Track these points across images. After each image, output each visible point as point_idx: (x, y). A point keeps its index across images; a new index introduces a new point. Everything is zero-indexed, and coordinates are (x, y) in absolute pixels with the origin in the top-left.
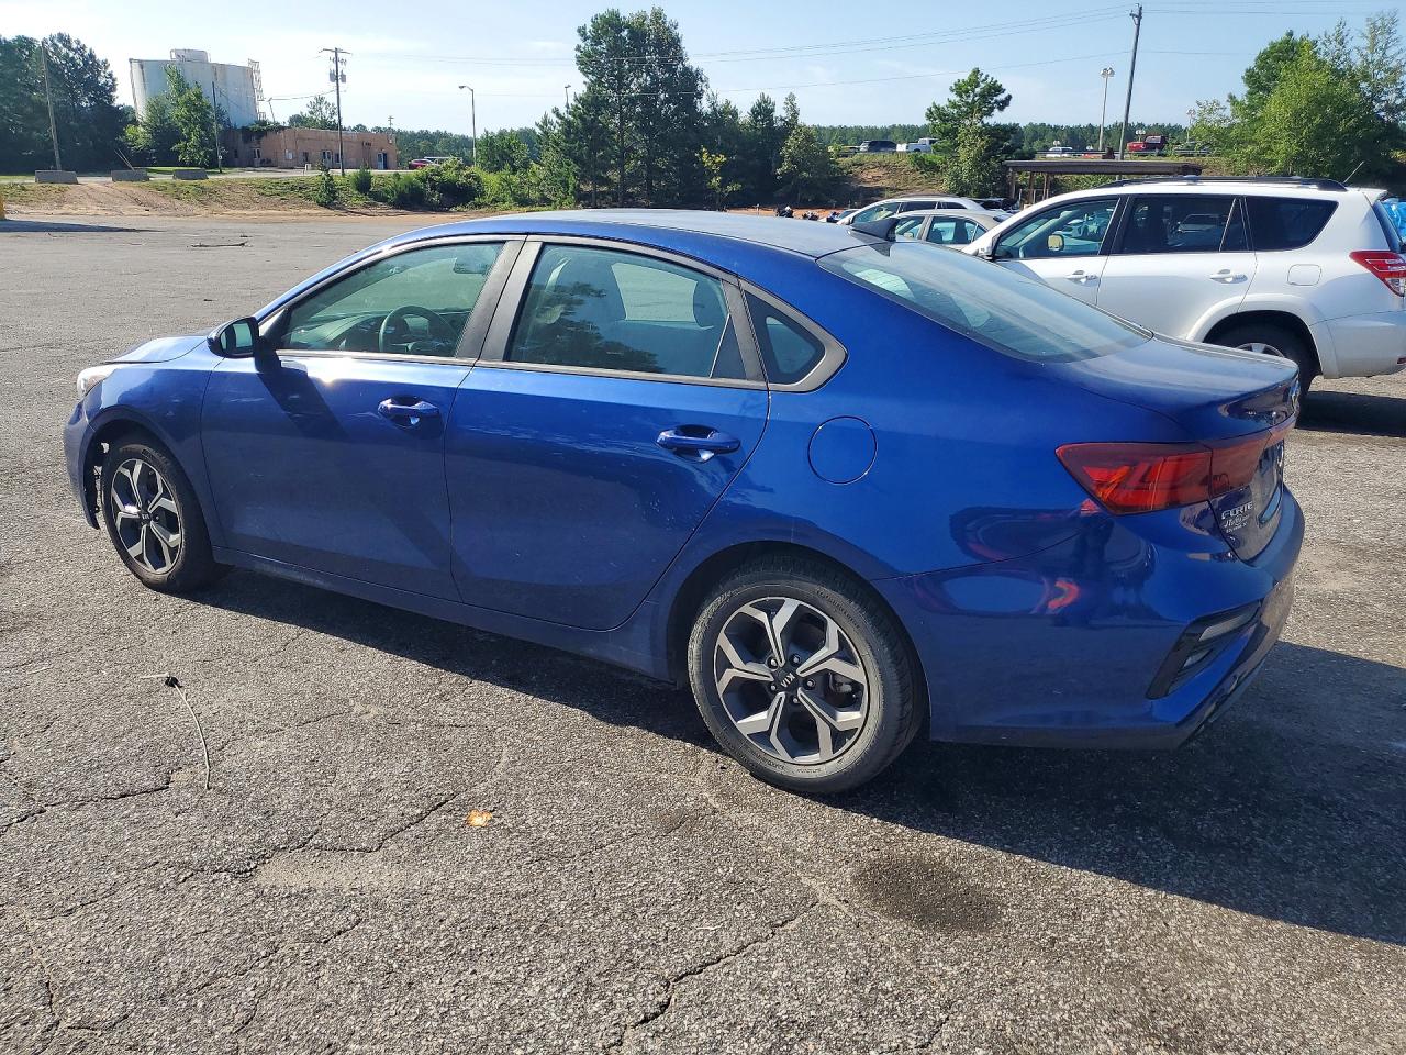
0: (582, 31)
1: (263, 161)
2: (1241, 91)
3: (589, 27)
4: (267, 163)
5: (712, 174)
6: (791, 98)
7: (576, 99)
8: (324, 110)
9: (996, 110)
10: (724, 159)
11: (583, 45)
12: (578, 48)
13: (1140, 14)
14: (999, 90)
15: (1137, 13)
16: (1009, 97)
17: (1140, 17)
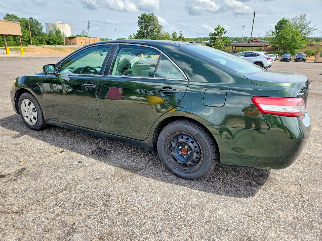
0: (139, 17)
1: (73, 44)
2: (274, 30)
4: (74, 44)
6: (181, 32)
7: (138, 32)
8: (85, 33)
9: (224, 34)
11: (139, 20)
13: (255, 13)
14: (223, 29)
16: (226, 31)
17: (254, 14)
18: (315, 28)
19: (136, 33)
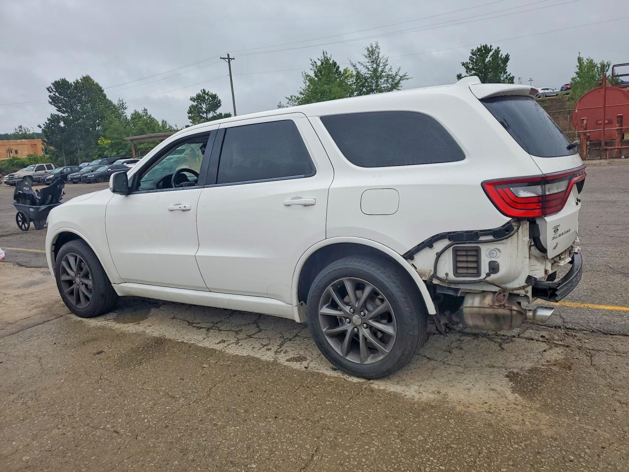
0: (48, 89)
3: (52, 87)
7: (48, 120)
10: (110, 141)
12: (50, 96)
13: (228, 55)
14: (214, 97)
15: (227, 57)
16: (220, 100)
17: (229, 59)
18: (401, 74)
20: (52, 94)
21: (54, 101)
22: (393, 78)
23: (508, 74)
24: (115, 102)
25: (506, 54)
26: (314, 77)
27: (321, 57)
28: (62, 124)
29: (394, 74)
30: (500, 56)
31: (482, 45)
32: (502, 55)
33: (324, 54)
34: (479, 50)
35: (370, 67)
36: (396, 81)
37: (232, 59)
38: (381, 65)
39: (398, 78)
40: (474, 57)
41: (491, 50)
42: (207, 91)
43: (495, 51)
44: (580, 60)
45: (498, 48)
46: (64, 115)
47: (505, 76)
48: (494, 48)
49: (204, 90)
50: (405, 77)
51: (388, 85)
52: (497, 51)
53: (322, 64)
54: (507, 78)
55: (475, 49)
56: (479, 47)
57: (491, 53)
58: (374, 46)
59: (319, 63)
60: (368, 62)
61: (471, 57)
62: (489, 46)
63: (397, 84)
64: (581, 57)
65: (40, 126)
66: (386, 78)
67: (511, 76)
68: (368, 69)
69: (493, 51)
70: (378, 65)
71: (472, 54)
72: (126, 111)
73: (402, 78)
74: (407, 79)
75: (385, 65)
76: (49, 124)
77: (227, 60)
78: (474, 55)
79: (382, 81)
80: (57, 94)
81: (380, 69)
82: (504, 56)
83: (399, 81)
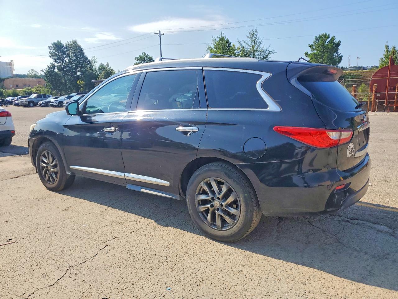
0: (49, 47)
3: (52, 46)
5: (82, 87)
6: (108, 64)
7: (48, 67)
10: (84, 82)
12: (50, 52)
13: (160, 32)
14: (151, 58)
15: (159, 33)
17: (160, 34)
18: (270, 49)
19: (46, 69)
20: (51, 51)
21: (52, 55)
22: (265, 52)
23: (338, 54)
24: (90, 58)
25: (339, 40)
26: (214, 48)
27: (219, 36)
28: (56, 70)
29: (265, 49)
30: (334, 42)
31: (323, 34)
32: (336, 41)
33: (221, 34)
34: (321, 37)
35: (250, 44)
36: (266, 54)
37: (162, 34)
38: (257, 43)
39: (267, 52)
40: (317, 41)
41: (329, 37)
42: (146, 54)
43: (332, 38)
44: (387, 47)
45: (334, 37)
46: (57, 64)
47: (337, 55)
48: (331, 36)
49: (144, 53)
50: (272, 52)
51: (261, 56)
52: (333, 39)
53: (220, 40)
54: (337, 56)
55: (318, 36)
56: (321, 35)
57: (329, 40)
58: (255, 30)
59: (218, 40)
60: (250, 41)
61: (315, 41)
62: (327, 34)
63: (267, 56)
64: (388, 45)
65: (42, 71)
66: (260, 52)
67: (341, 55)
68: (249, 45)
69: (330, 38)
70: (255, 43)
71: (316, 39)
72: (96, 64)
73: (270, 53)
74: (274, 53)
75: (260, 44)
76: (49, 69)
77: (159, 35)
78: (317, 40)
79: (257, 53)
80: (54, 51)
81: (256, 46)
82: (337, 42)
83: (268, 54)
